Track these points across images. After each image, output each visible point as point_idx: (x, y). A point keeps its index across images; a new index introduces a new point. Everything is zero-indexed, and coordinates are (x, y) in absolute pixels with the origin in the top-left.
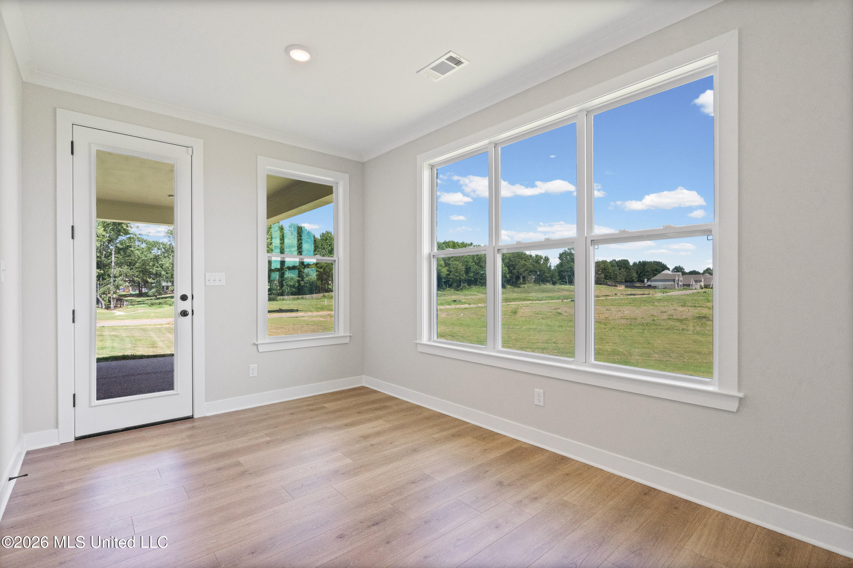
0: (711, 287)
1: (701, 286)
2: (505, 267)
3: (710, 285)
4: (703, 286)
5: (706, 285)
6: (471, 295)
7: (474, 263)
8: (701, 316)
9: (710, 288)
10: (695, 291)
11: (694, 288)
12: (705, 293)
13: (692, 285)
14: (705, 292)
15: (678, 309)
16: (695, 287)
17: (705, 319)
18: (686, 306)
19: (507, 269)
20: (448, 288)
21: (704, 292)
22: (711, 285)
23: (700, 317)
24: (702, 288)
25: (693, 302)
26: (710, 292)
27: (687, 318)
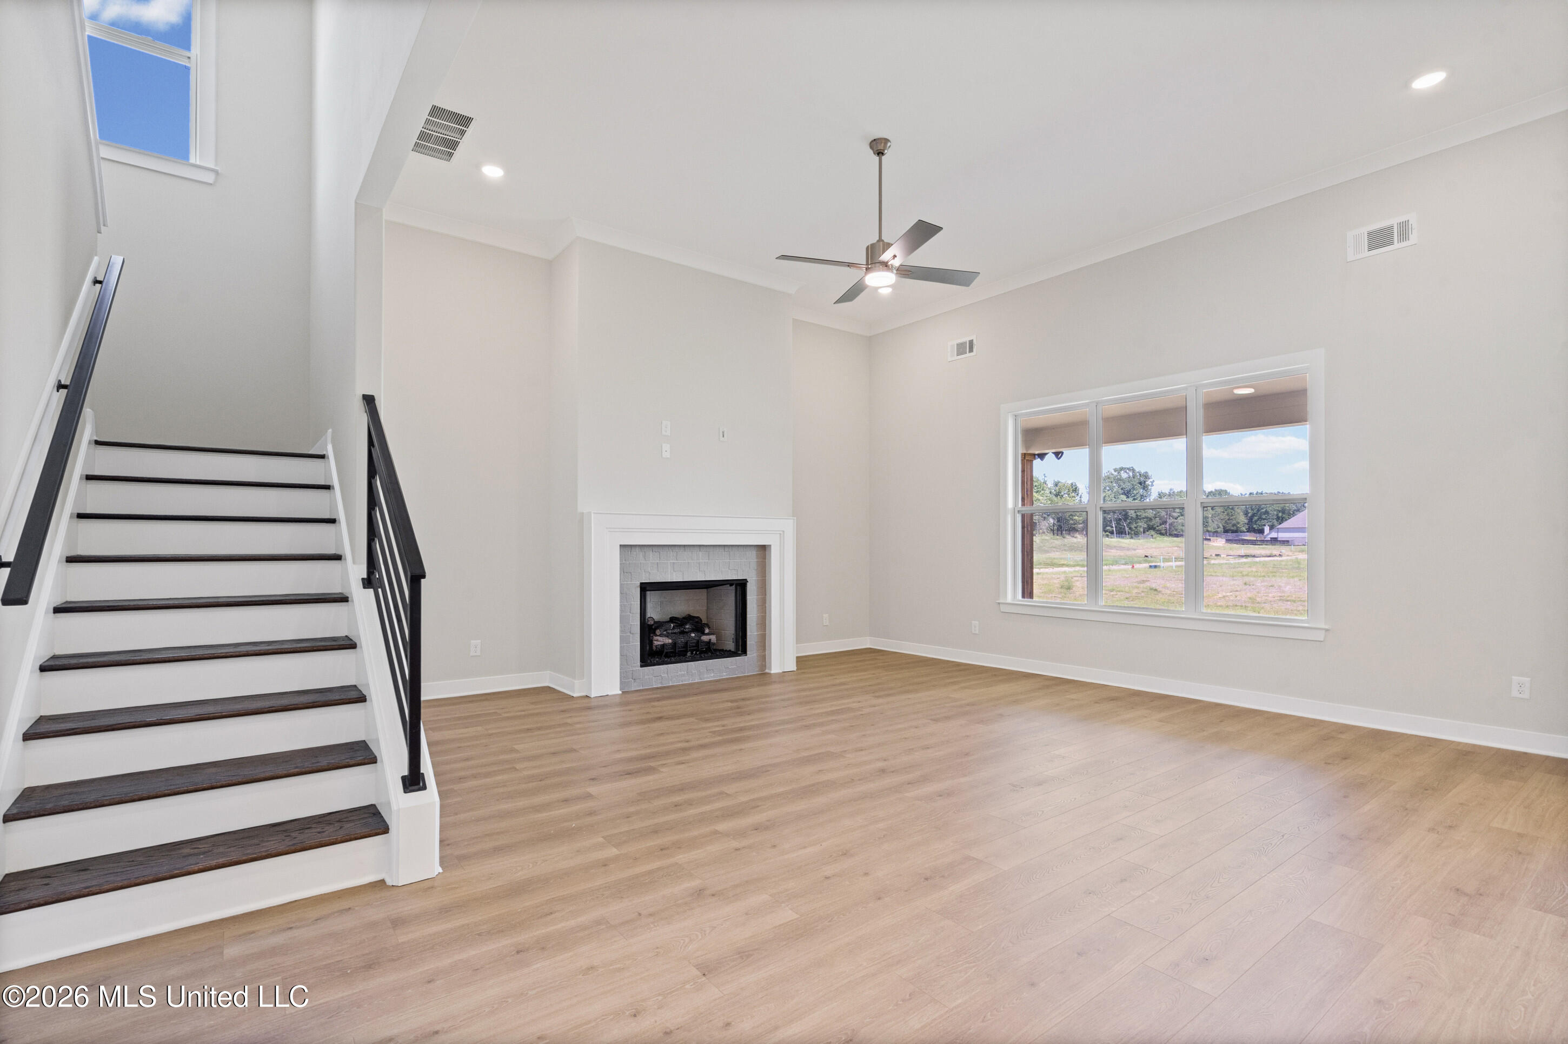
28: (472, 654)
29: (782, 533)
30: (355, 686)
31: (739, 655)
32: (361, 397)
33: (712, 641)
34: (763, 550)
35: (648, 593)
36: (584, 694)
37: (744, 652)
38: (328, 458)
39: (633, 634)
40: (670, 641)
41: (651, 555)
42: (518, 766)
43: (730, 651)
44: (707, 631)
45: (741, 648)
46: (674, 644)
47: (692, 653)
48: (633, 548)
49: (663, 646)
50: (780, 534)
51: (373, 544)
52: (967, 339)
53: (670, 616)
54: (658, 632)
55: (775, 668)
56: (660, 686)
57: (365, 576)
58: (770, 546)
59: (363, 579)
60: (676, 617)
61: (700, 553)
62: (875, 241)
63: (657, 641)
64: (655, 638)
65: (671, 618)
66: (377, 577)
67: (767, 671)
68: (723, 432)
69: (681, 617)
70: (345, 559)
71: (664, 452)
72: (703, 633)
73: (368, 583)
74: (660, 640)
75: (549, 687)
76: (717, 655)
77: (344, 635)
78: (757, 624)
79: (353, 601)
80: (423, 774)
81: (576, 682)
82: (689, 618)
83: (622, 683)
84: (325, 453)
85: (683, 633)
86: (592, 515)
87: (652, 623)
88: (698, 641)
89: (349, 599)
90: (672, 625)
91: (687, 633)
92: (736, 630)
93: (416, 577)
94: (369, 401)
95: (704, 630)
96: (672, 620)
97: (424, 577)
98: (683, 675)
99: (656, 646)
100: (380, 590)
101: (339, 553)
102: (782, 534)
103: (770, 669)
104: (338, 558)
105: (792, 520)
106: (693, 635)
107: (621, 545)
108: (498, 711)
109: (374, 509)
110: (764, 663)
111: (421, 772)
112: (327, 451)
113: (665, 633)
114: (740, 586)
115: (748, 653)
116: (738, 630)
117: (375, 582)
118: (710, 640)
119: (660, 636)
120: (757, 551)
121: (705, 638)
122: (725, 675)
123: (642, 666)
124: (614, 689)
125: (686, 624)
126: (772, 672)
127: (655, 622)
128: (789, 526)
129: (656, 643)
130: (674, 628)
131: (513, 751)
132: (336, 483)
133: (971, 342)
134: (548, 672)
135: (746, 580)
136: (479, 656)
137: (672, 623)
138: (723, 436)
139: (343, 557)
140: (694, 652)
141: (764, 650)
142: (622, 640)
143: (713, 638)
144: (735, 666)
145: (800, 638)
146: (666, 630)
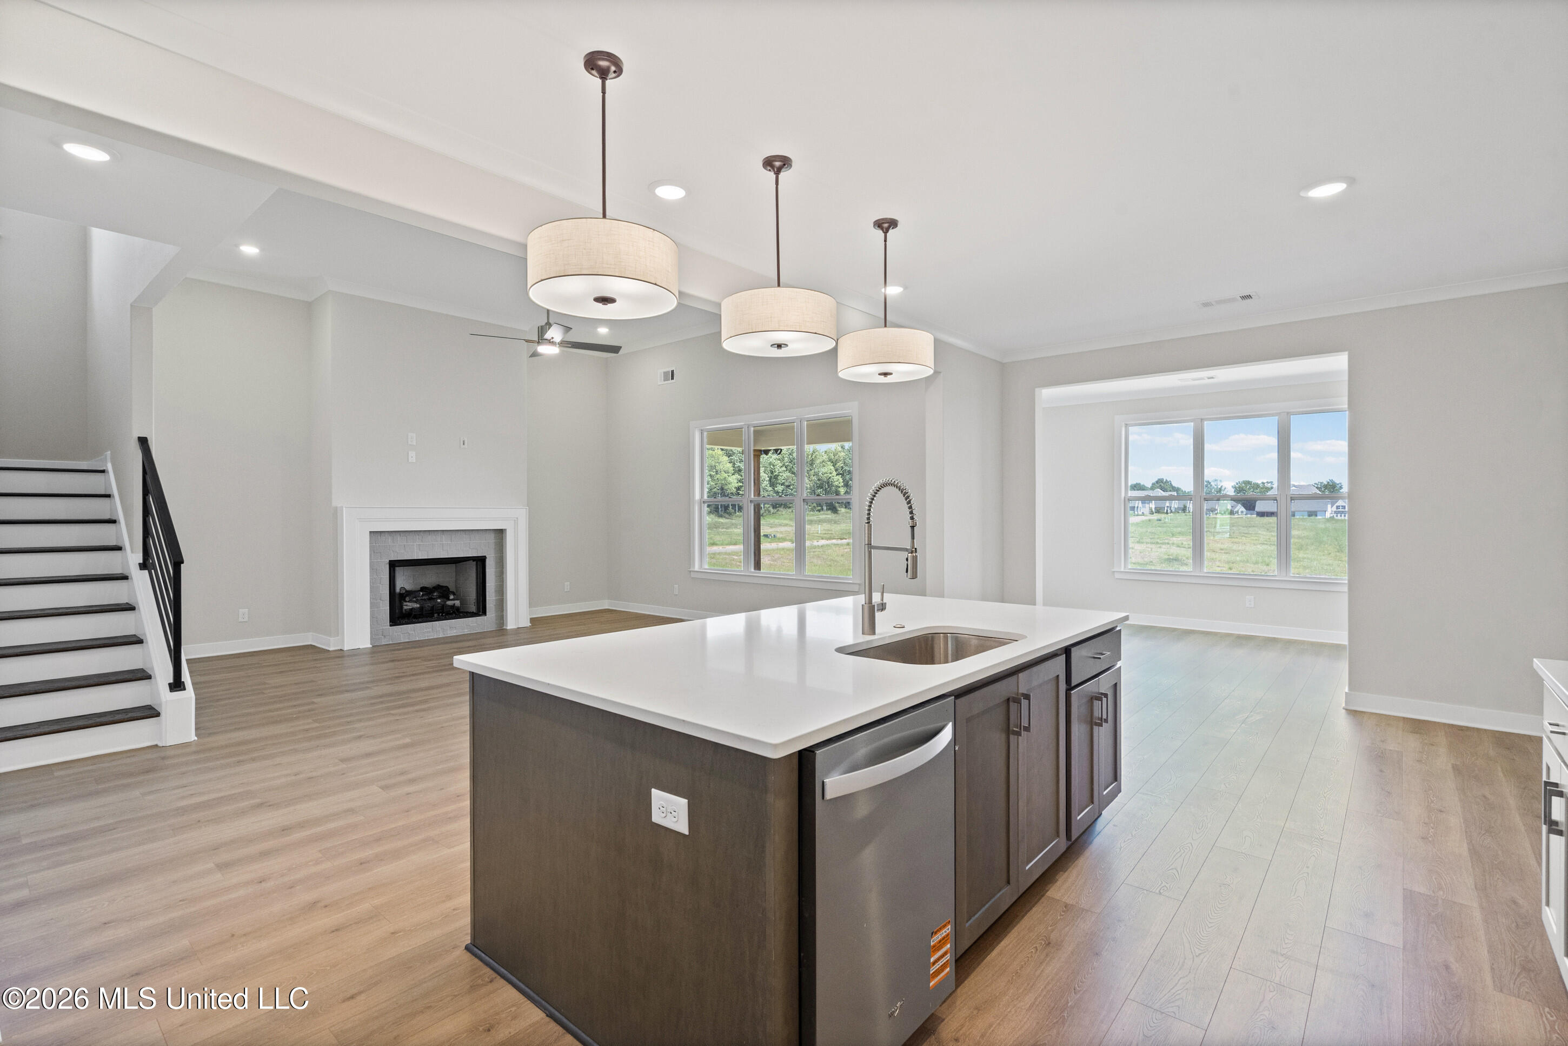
0: (1165, 511)
1: (1151, 509)
2: (837, 475)
3: (1164, 508)
4: (1154, 510)
5: (1158, 509)
6: (780, 525)
7: (784, 468)
8: (1171, 557)
9: (1164, 513)
10: (1143, 518)
11: (1140, 513)
12: (1159, 522)
13: (1138, 507)
14: (1160, 520)
15: (1136, 548)
16: (1142, 511)
17: (1177, 563)
18: (1144, 543)
19: (841, 480)
20: (737, 513)
21: (1157, 520)
22: (1166, 508)
23: (1170, 559)
24: (1152, 513)
25: (1151, 537)
26: (1167, 520)
27: (1152, 562)
28: (241, 620)
29: (516, 519)
30: (135, 635)
31: (480, 615)
32: (137, 438)
33: (456, 605)
34: (500, 533)
35: (397, 569)
36: (339, 648)
37: (484, 613)
38: (108, 472)
39: (383, 600)
40: (418, 606)
41: (399, 539)
42: (264, 692)
43: (473, 612)
44: (452, 597)
45: (481, 610)
46: (421, 608)
47: (439, 615)
48: (382, 534)
49: (411, 609)
50: (515, 520)
51: (147, 540)
52: (670, 370)
53: (422, 586)
54: (407, 599)
55: (511, 625)
56: (407, 640)
57: (141, 562)
58: (505, 530)
59: (140, 564)
60: (425, 587)
61: (443, 536)
62: (543, 324)
63: (406, 606)
64: (405, 603)
65: (421, 588)
66: (151, 561)
67: (504, 627)
68: (464, 441)
69: (431, 587)
70: (125, 549)
71: (410, 457)
72: (449, 599)
73: (143, 566)
74: (409, 605)
75: (311, 645)
76: (460, 616)
77: (125, 602)
78: (496, 591)
79: (132, 578)
80: (183, 682)
81: (332, 639)
82: (438, 588)
83: (372, 639)
84: (104, 468)
85: (430, 599)
86: (344, 508)
87: (404, 592)
88: (443, 606)
89: (129, 577)
90: (421, 593)
91: (434, 599)
92: (477, 596)
93: (178, 563)
94: (143, 442)
95: (449, 597)
96: (423, 589)
97: (183, 563)
98: (429, 632)
99: (405, 610)
100: (153, 571)
101: (119, 544)
102: (516, 521)
103: (507, 626)
104: (119, 548)
105: (525, 509)
106: (439, 601)
107: (370, 532)
108: (260, 662)
109: (148, 516)
110: (502, 621)
111: (182, 680)
112: (107, 467)
113: (415, 599)
114: (481, 561)
115: (487, 613)
116: (479, 595)
117: (149, 565)
118: (454, 604)
119: (408, 602)
120: (495, 534)
121: (449, 603)
122: (466, 631)
123: (391, 626)
124: (366, 644)
125: (434, 592)
126: (508, 628)
127: (406, 591)
128: (522, 514)
129: (405, 607)
130: (423, 595)
131: (265, 684)
132: (115, 492)
133: (673, 372)
134: (311, 633)
135: (485, 556)
136: (246, 622)
137: (422, 592)
138: (464, 444)
139: (123, 548)
140: (441, 614)
141: (502, 611)
142: (373, 605)
143: (457, 603)
144: (475, 625)
145: (532, 603)
146: (415, 597)
